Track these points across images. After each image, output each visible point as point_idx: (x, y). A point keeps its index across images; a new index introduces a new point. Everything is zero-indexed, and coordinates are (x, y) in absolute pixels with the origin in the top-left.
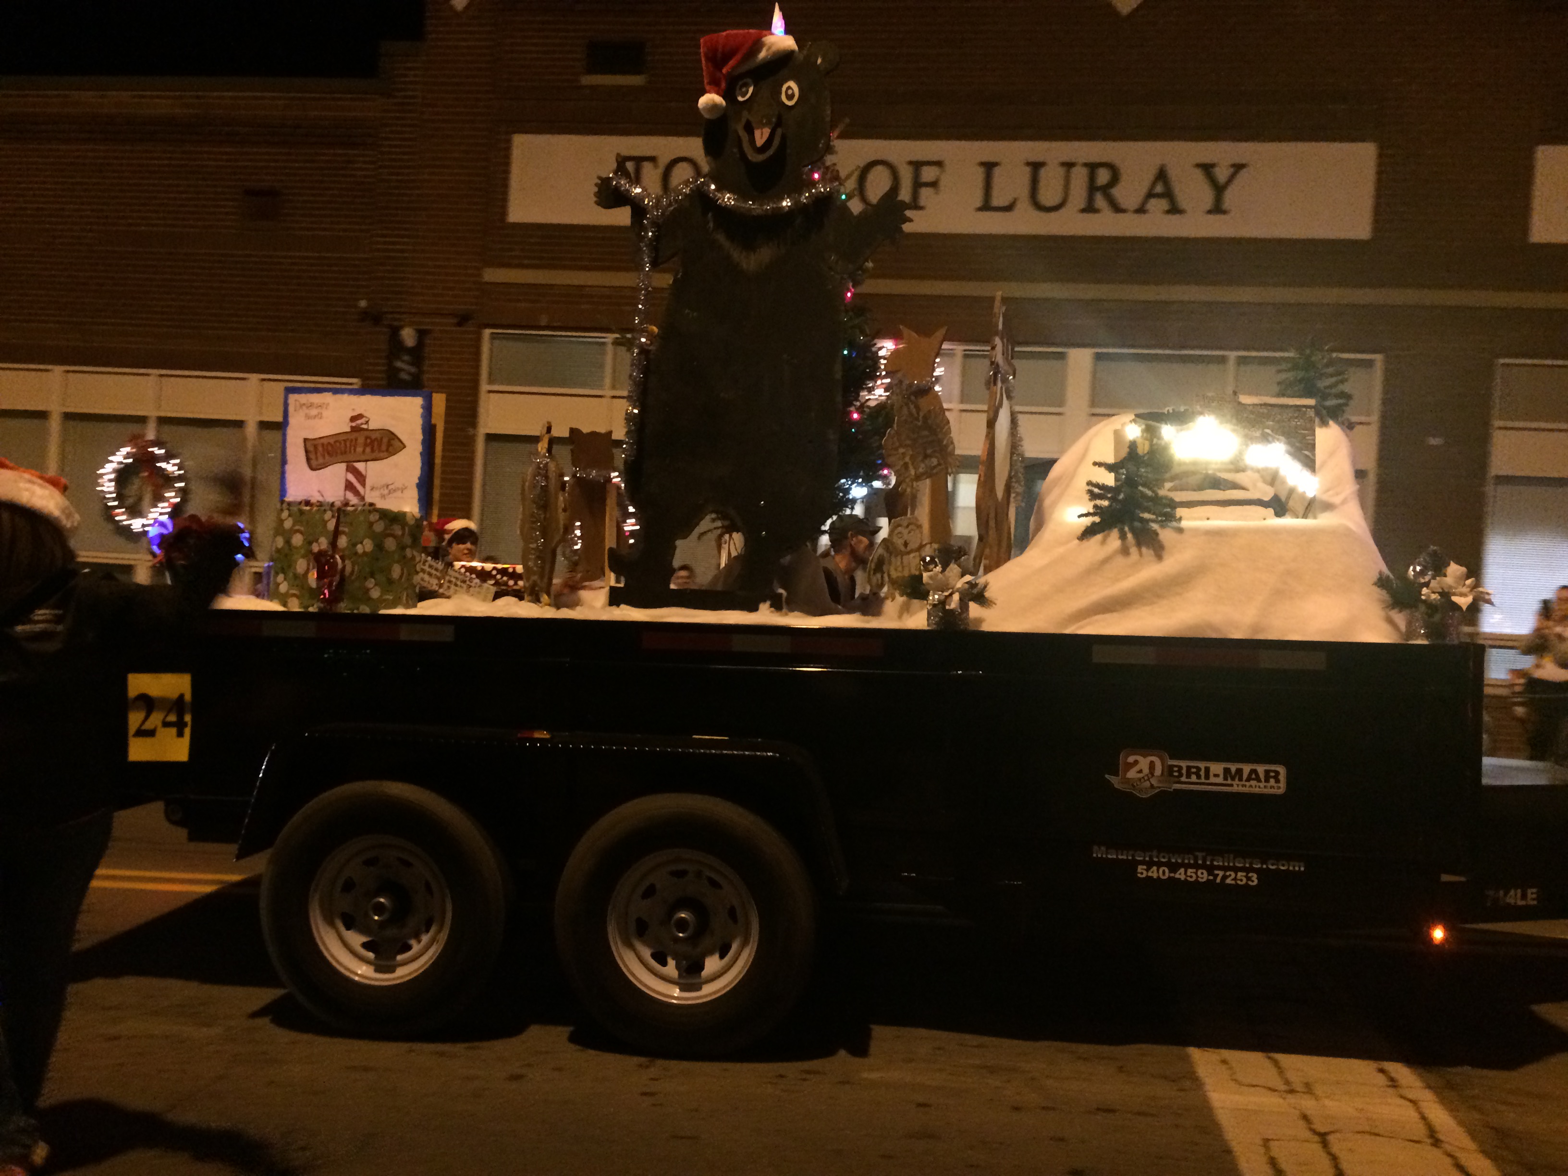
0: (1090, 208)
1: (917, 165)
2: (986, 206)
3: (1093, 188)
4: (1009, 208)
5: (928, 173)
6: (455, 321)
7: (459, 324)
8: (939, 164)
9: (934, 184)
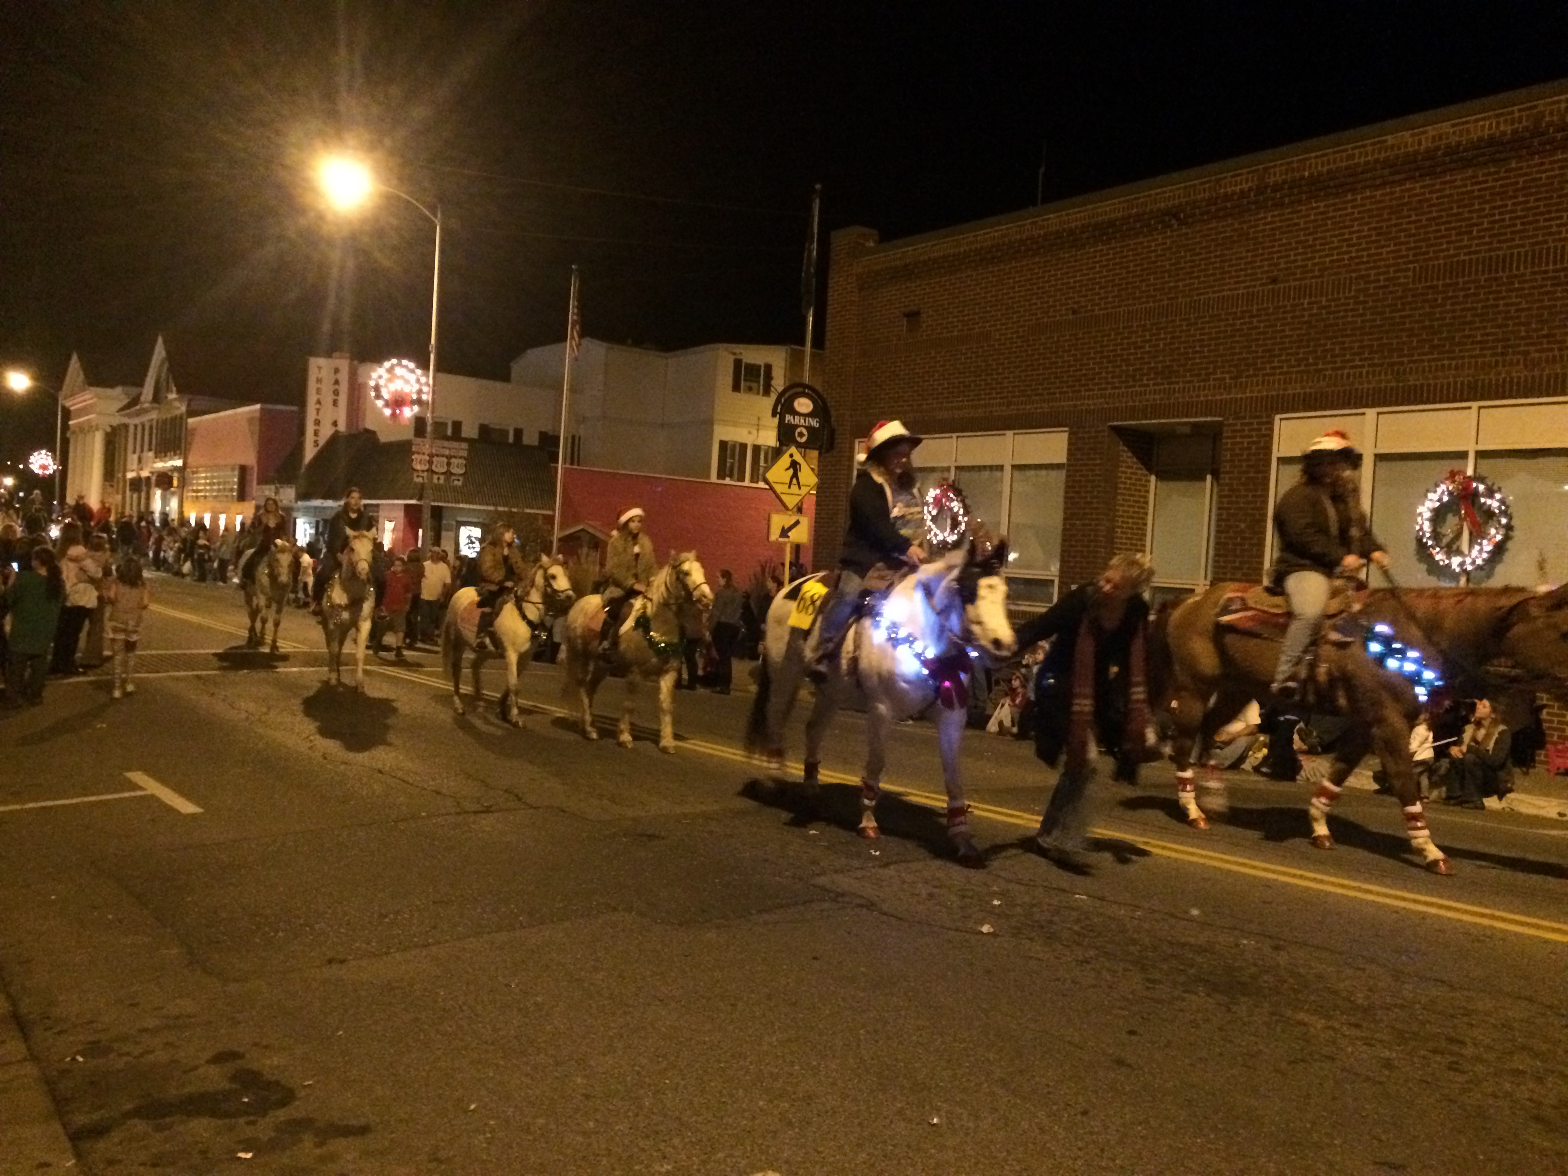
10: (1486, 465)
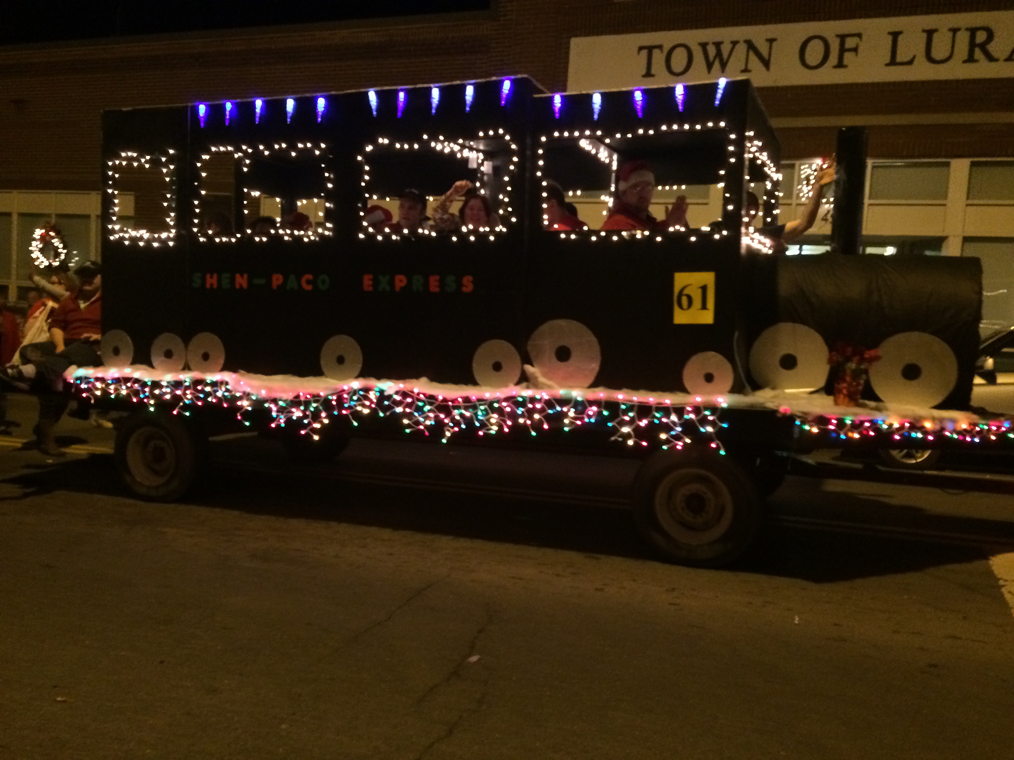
0: (971, 59)
1: (843, 38)
2: (893, 62)
3: (972, 45)
4: (910, 62)
5: (850, 43)
8: (859, 35)
9: (855, 50)
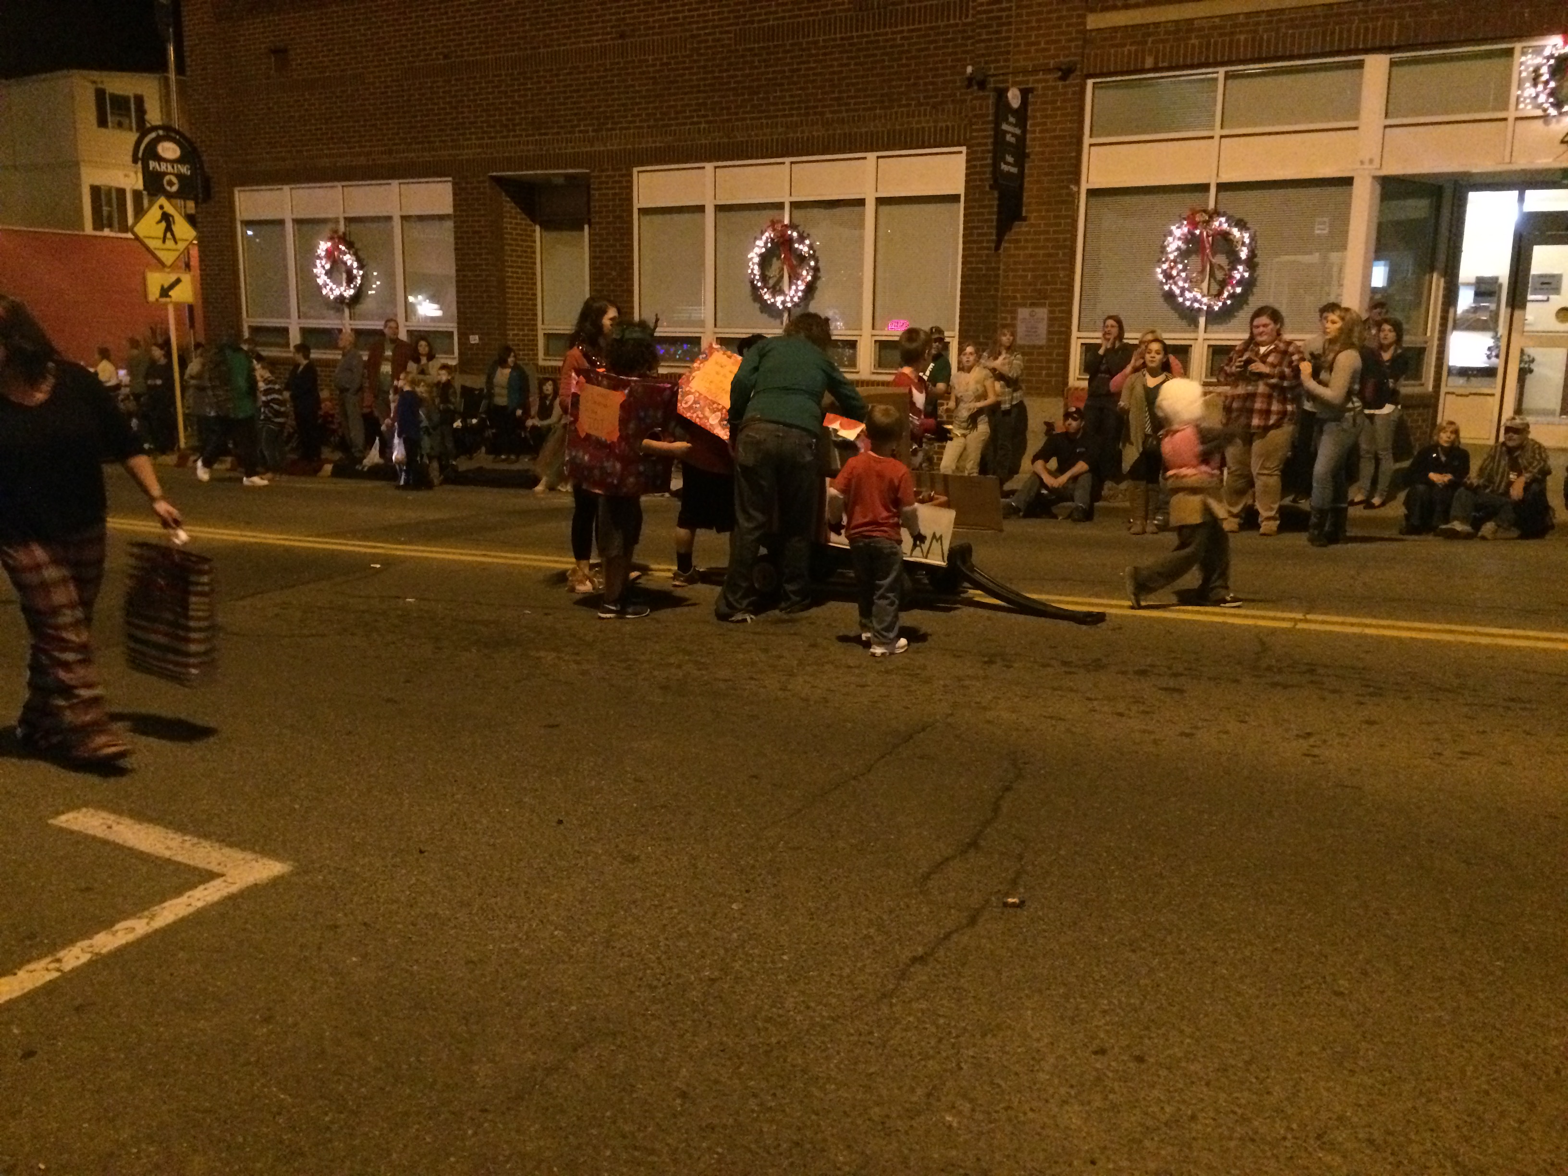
6: (1060, 74)
7: (1063, 78)
10: (799, 214)
